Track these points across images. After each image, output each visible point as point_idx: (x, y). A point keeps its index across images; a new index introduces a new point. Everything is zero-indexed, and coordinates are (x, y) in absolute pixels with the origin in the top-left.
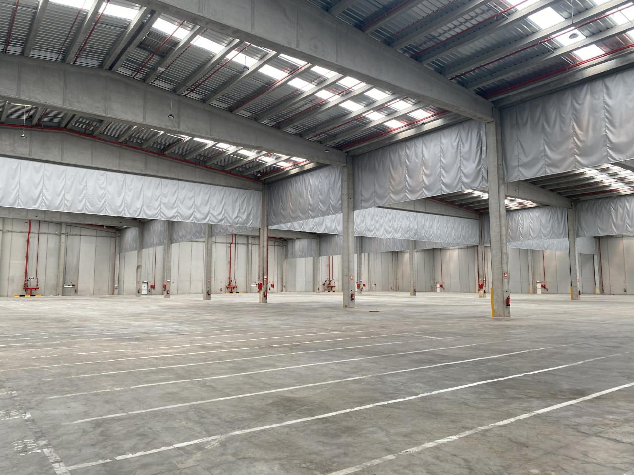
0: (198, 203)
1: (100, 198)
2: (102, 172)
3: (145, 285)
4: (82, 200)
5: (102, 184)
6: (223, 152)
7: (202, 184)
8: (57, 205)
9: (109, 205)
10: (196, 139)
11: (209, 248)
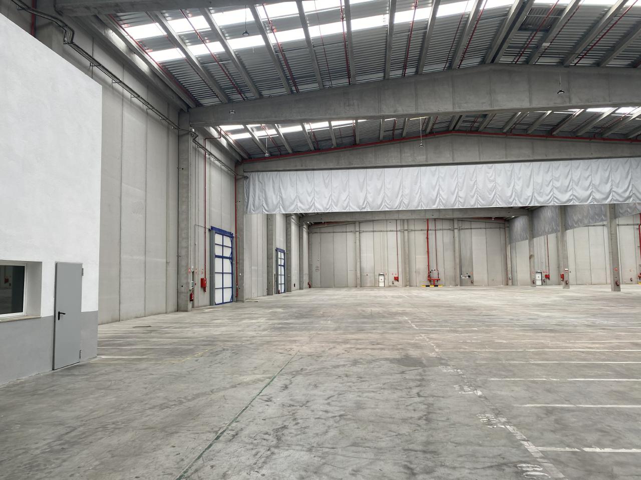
0: (597, 181)
1: (491, 191)
2: (490, 165)
3: (539, 275)
4: (474, 195)
5: (490, 177)
6: (626, 118)
7: (600, 160)
8: (452, 202)
9: (500, 197)
10: (589, 110)
11: (613, 232)
